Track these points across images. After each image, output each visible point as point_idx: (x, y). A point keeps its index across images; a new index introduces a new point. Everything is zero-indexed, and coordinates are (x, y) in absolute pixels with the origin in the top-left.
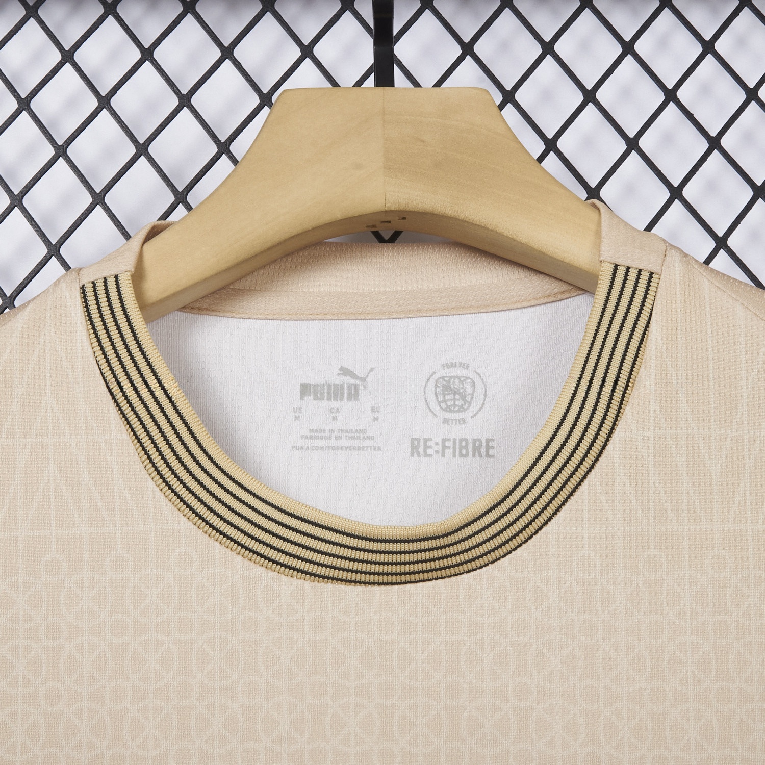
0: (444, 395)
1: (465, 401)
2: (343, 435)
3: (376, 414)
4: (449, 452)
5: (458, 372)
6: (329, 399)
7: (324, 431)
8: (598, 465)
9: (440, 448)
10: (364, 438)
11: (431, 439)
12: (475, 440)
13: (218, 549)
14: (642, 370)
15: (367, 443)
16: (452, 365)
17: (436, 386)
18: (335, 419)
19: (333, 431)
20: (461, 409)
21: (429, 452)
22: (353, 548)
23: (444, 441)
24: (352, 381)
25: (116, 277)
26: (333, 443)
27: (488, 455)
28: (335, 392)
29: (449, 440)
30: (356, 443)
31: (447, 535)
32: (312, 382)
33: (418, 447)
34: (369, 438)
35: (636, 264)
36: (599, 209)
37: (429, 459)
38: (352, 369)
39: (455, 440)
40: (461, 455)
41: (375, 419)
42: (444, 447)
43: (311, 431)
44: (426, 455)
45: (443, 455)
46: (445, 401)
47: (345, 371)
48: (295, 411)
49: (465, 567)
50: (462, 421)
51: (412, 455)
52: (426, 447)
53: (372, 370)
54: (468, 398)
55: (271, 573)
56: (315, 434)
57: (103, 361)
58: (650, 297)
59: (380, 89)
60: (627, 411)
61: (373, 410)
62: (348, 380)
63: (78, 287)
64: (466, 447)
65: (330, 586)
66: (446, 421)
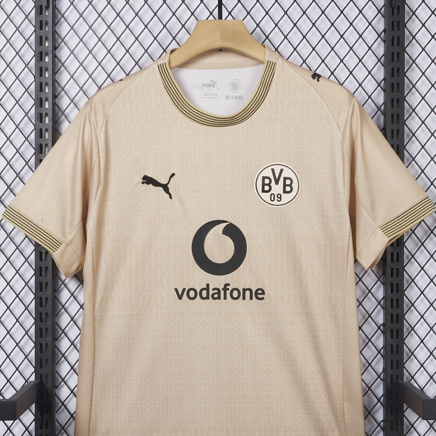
0: (233, 86)
1: (237, 88)
2: (212, 95)
3: (219, 91)
4: (234, 99)
5: (236, 81)
6: (209, 87)
7: (208, 94)
8: (263, 103)
9: (232, 98)
10: (216, 95)
11: (230, 96)
12: (239, 96)
13: (188, 120)
14: (272, 83)
15: (217, 96)
16: (235, 80)
17: (231, 84)
18: (210, 91)
19: (209, 94)
20: (236, 89)
21: (230, 98)
22: (214, 120)
23: (233, 96)
24: (213, 83)
25: (165, 63)
26: (209, 96)
27: (242, 99)
28: (209, 85)
29: (234, 96)
30: (214, 97)
31: (233, 117)
32: (205, 83)
33: (227, 97)
34: (217, 95)
35: (272, 61)
36: (265, 47)
37: (229, 100)
38: (213, 80)
39: (235, 96)
40: (236, 99)
41: (218, 91)
42: (233, 98)
43: (205, 94)
44: (229, 99)
45: (233, 99)
46: (233, 87)
47: (212, 81)
48: (201, 89)
49: (236, 123)
50: (237, 92)
51: (226, 99)
52: (229, 97)
53: (217, 81)
54: (238, 87)
55: (198, 125)
56: (206, 95)
57: (163, 81)
58: (275, 68)
59: (220, 20)
60: (269, 92)
61: (218, 89)
62: (212, 83)
63: (157, 65)
64: (237, 98)
65: (210, 127)
66: (233, 92)
